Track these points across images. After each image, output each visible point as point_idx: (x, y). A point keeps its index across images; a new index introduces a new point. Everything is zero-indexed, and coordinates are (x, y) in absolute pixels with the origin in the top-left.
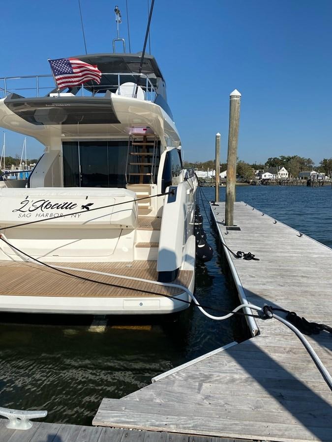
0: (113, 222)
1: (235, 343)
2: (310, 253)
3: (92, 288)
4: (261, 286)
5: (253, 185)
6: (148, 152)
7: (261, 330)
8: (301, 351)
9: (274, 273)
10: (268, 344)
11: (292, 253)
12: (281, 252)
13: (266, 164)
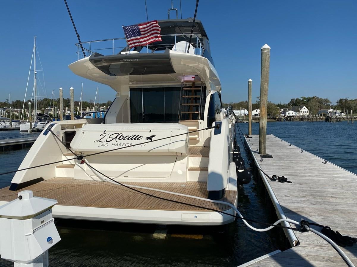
0: (171, 150)
1: (278, 251)
2: (336, 177)
3: (156, 203)
4: (296, 204)
5: (279, 121)
6: (196, 95)
7: (300, 241)
8: (338, 260)
9: (306, 194)
10: (309, 254)
11: (320, 177)
12: (310, 176)
13: (289, 104)
